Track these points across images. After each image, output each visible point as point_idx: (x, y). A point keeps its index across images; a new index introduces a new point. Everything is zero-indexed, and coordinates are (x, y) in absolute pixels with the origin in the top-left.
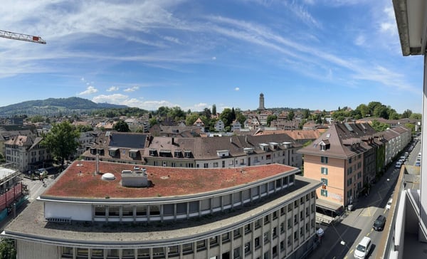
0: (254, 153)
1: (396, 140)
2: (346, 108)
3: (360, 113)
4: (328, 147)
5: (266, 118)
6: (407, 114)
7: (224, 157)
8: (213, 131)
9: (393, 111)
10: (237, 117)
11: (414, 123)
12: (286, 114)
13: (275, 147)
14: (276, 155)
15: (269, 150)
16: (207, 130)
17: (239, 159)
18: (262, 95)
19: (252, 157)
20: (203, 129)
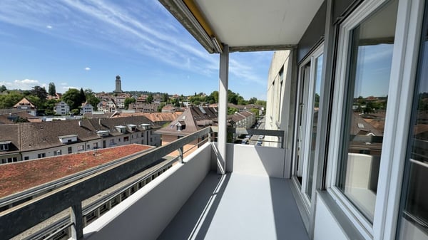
0: (110, 136)
1: (242, 122)
2: (201, 94)
3: (213, 99)
4: (183, 127)
5: (123, 100)
6: (253, 101)
7: (70, 142)
8: (52, 115)
9: (241, 98)
10: (88, 99)
11: (259, 108)
12: (145, 97)
13: (133, 129)
14: (135, 137)
15: (127, 132)
16: (39, 114)
17: (91, 144)
18: (118, 78)
19: (108, 140)
20: (33, 113)
